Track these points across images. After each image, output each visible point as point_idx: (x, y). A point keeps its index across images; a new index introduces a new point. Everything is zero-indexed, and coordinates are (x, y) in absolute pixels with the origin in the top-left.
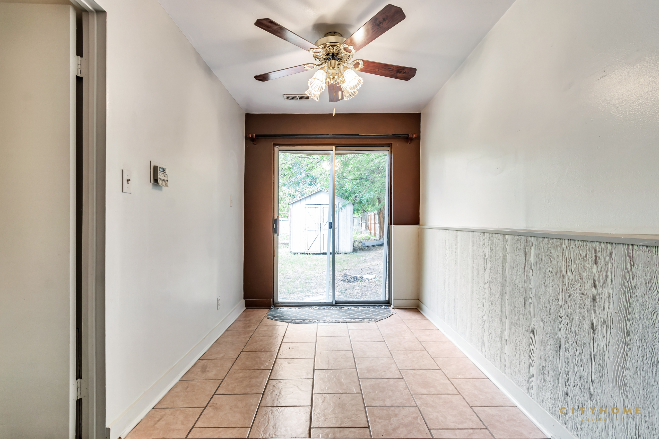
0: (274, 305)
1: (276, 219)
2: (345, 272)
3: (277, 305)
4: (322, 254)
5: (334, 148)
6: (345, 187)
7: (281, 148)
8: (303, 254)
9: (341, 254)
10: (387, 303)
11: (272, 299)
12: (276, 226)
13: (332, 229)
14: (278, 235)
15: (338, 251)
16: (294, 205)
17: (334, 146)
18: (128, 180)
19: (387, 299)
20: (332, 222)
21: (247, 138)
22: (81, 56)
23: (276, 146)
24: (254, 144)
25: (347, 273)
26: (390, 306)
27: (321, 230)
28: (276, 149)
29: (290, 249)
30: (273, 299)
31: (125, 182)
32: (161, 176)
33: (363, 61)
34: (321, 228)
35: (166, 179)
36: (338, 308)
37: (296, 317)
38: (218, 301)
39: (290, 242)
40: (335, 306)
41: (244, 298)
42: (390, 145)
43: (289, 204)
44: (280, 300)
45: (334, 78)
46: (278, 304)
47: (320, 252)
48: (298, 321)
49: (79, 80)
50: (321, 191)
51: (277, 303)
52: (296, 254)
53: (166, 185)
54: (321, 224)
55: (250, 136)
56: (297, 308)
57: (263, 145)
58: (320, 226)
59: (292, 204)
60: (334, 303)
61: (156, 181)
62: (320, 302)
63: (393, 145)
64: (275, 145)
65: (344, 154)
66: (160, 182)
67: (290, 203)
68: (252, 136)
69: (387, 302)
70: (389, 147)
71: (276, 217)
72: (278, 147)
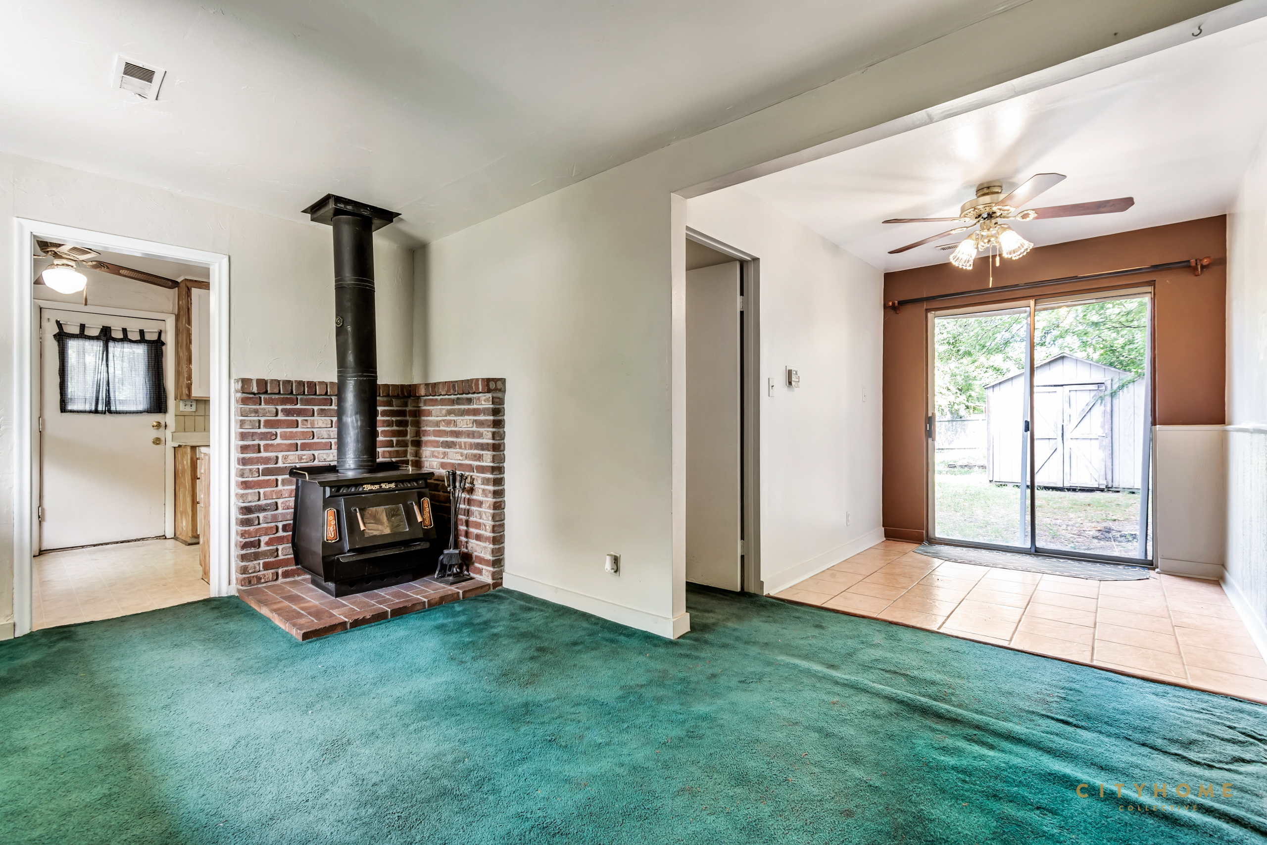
0: (929, 541)
1: (931, 417)
2: (1110, 524)
3: (933, 541)
4: (1067, 489)
5: (1032, 302)
6: (1134, 343)
7: (938, 313)
8: (1017, 486)
9: (1118, 492)
10: (1150, 565)
11: (924, 532)
12: (930, 427)
13: (1029, 432)
14: (933, 440)
15: (1110, 486)
16: (996, 389)
17: (1032, 299)
18: (772, 386)
19: (1150, 558)
20: (1029, 420)
21: (885, 307)
22: (743, 295)
23: (929, 312)
24: (896, 313)
25: (1113, 527)
26: (1154, 569)
27: (1063, 440)
28: (930, 315)
29: (989, 474)
30: (927, 531)
31: (771, 387)
32: (794, 378)
33: (1033, 210)
34: (1063, 434)
35: (797, 380)
36: (1040, 558)
37: (958, 557)
38: (848, 516)
39: (988, 461)
40: (1034, 555)
41: (883, 526)
42: (1152, 283)
43: (986, 387)
44: (937, 535)
45: (989, 241)
46: (935, 540)
47: (1060, 485)
48: (959, 561)
49: (742, 313)
50: (1063, 358)
51: (932, 539)
52: (1002, 484)
53: (798, 387)
54: (1063, 426)
55: (891, 304)
56: (965, 549)
57: (910, 314)
58: (1061, 432)
59: (993, 386)
60: (1033, 550)
61: (790, 383)
62: (1008, 546)
63: (1156, 283)
64: (928, 310)
65: (1053, 308)
66: (793, 383)
67: (988, 386)
68: (893, 304)
69: (1149, 562)
70: (1151, 286)
71: (930, 415)
72: (933, 312)
